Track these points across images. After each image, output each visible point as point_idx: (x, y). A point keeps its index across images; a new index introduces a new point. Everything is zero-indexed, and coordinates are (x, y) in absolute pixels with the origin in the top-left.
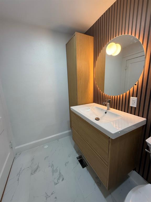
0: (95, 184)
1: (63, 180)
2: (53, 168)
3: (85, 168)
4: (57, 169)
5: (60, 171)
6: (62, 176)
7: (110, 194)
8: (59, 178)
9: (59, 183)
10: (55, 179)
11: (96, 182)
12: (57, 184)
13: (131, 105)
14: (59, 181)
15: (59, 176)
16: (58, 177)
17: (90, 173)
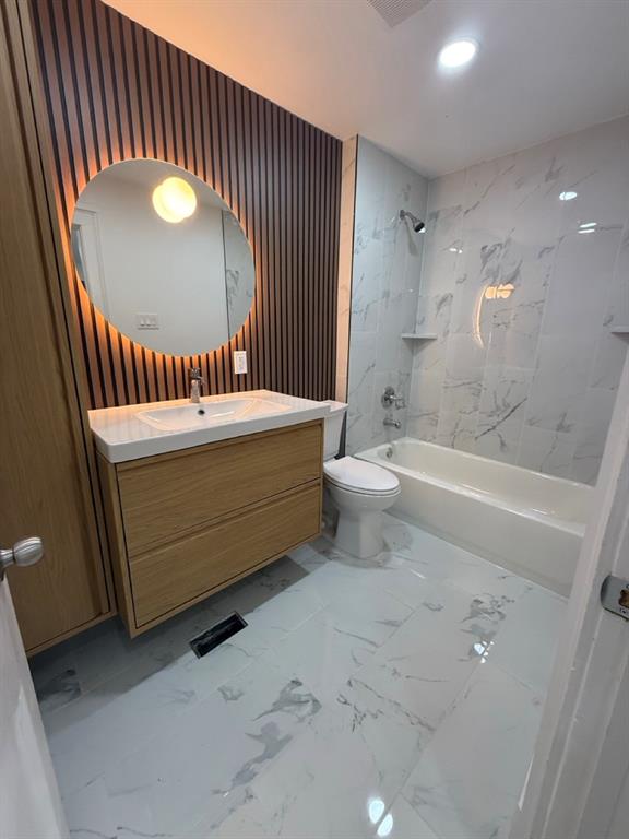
0: (289, 589)
1: (297, 683)
2: (259, 760)
3: (246, 618)
4: (259, 733)
5: (266, 713)
6: (283, 691)
7: (298, 566)
8: (295, 703)
9: (310, 695)
10: (301, 720)
11: (282, 590)
12: (315, 701)
13: (237, 371)
14: (304, 699)
15: (286, 708)
16: (292, 707)
17: (263, 602)
